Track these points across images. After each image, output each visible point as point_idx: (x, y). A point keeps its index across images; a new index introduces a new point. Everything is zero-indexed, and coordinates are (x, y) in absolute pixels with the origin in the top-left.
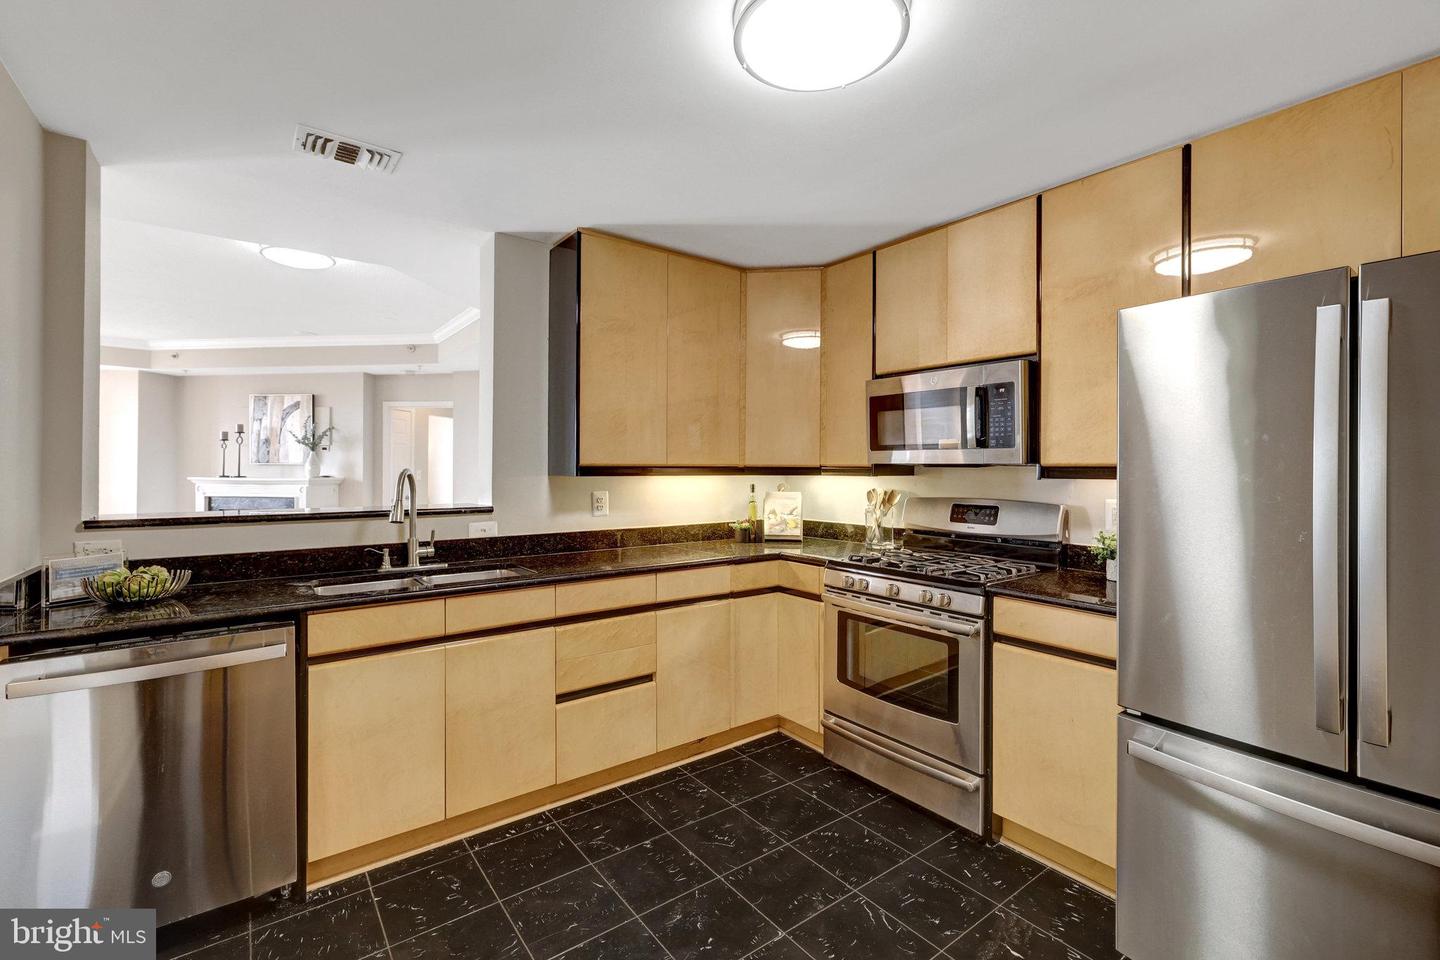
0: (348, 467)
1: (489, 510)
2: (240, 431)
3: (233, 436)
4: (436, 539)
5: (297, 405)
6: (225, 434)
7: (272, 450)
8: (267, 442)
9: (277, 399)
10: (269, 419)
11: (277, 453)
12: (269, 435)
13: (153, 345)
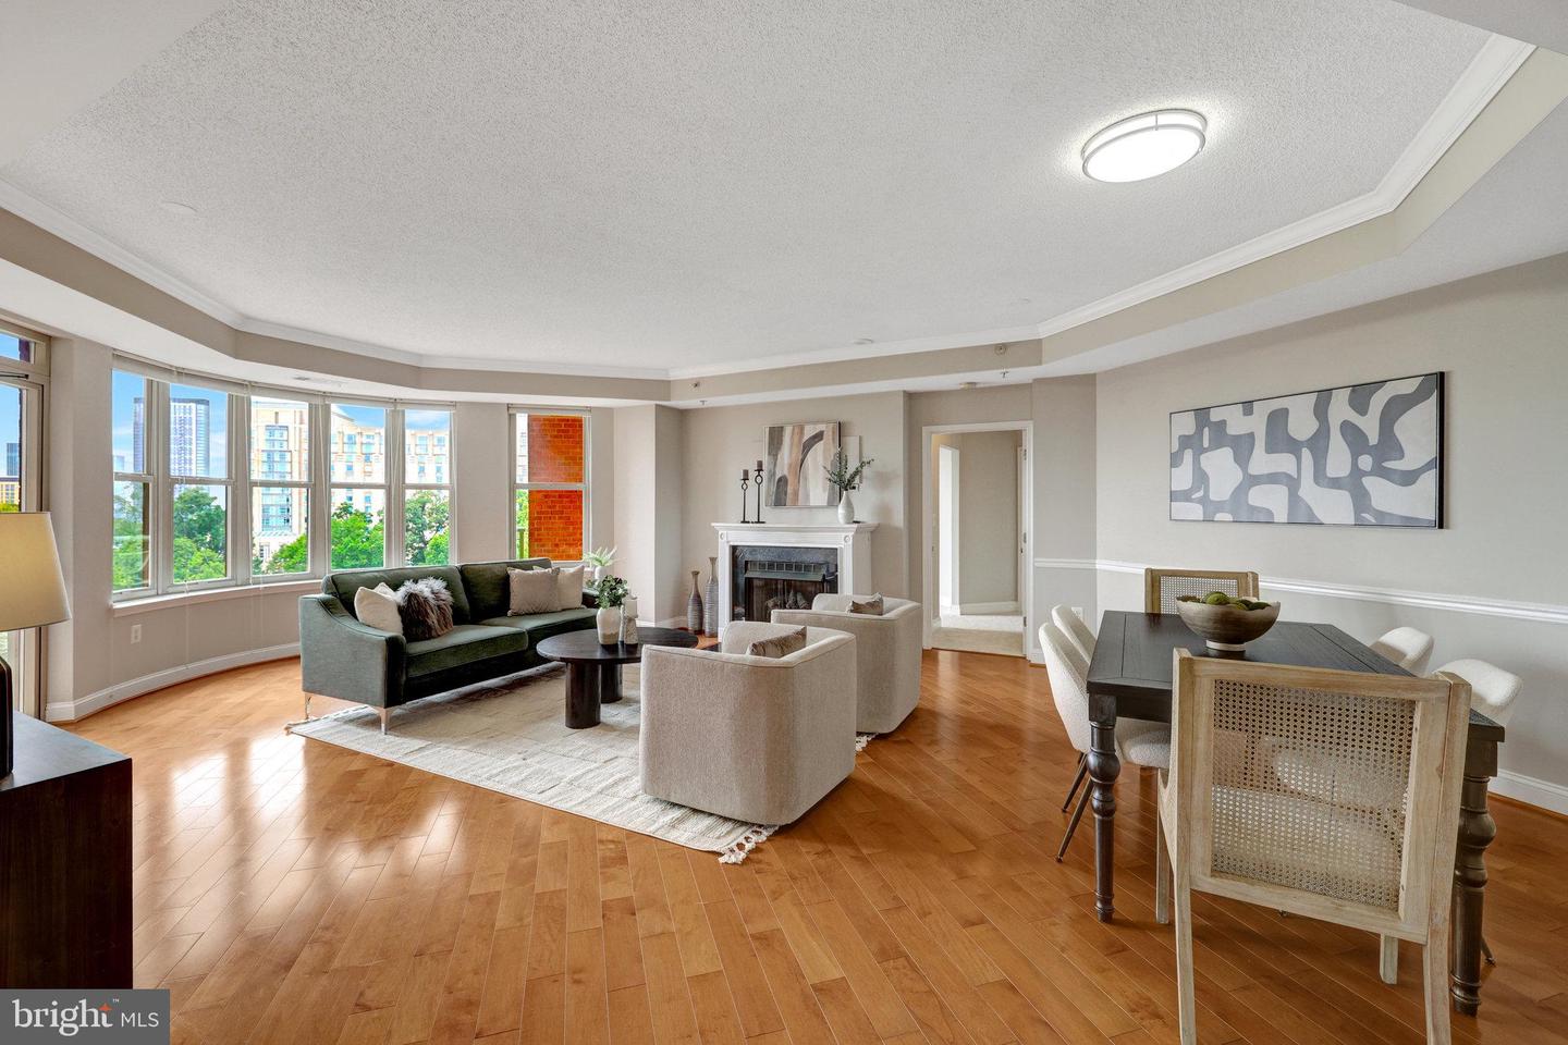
0: (884, 510)
2: (760, 470)
3: (752, 474)
5: (818, 437)
6: (746, 473)
7: (790, 489)
8: (783, 481)
9: (796, 430)
10: (787, 454)
11: (796, 494)
12: (786, 472)
13: (674, 375)
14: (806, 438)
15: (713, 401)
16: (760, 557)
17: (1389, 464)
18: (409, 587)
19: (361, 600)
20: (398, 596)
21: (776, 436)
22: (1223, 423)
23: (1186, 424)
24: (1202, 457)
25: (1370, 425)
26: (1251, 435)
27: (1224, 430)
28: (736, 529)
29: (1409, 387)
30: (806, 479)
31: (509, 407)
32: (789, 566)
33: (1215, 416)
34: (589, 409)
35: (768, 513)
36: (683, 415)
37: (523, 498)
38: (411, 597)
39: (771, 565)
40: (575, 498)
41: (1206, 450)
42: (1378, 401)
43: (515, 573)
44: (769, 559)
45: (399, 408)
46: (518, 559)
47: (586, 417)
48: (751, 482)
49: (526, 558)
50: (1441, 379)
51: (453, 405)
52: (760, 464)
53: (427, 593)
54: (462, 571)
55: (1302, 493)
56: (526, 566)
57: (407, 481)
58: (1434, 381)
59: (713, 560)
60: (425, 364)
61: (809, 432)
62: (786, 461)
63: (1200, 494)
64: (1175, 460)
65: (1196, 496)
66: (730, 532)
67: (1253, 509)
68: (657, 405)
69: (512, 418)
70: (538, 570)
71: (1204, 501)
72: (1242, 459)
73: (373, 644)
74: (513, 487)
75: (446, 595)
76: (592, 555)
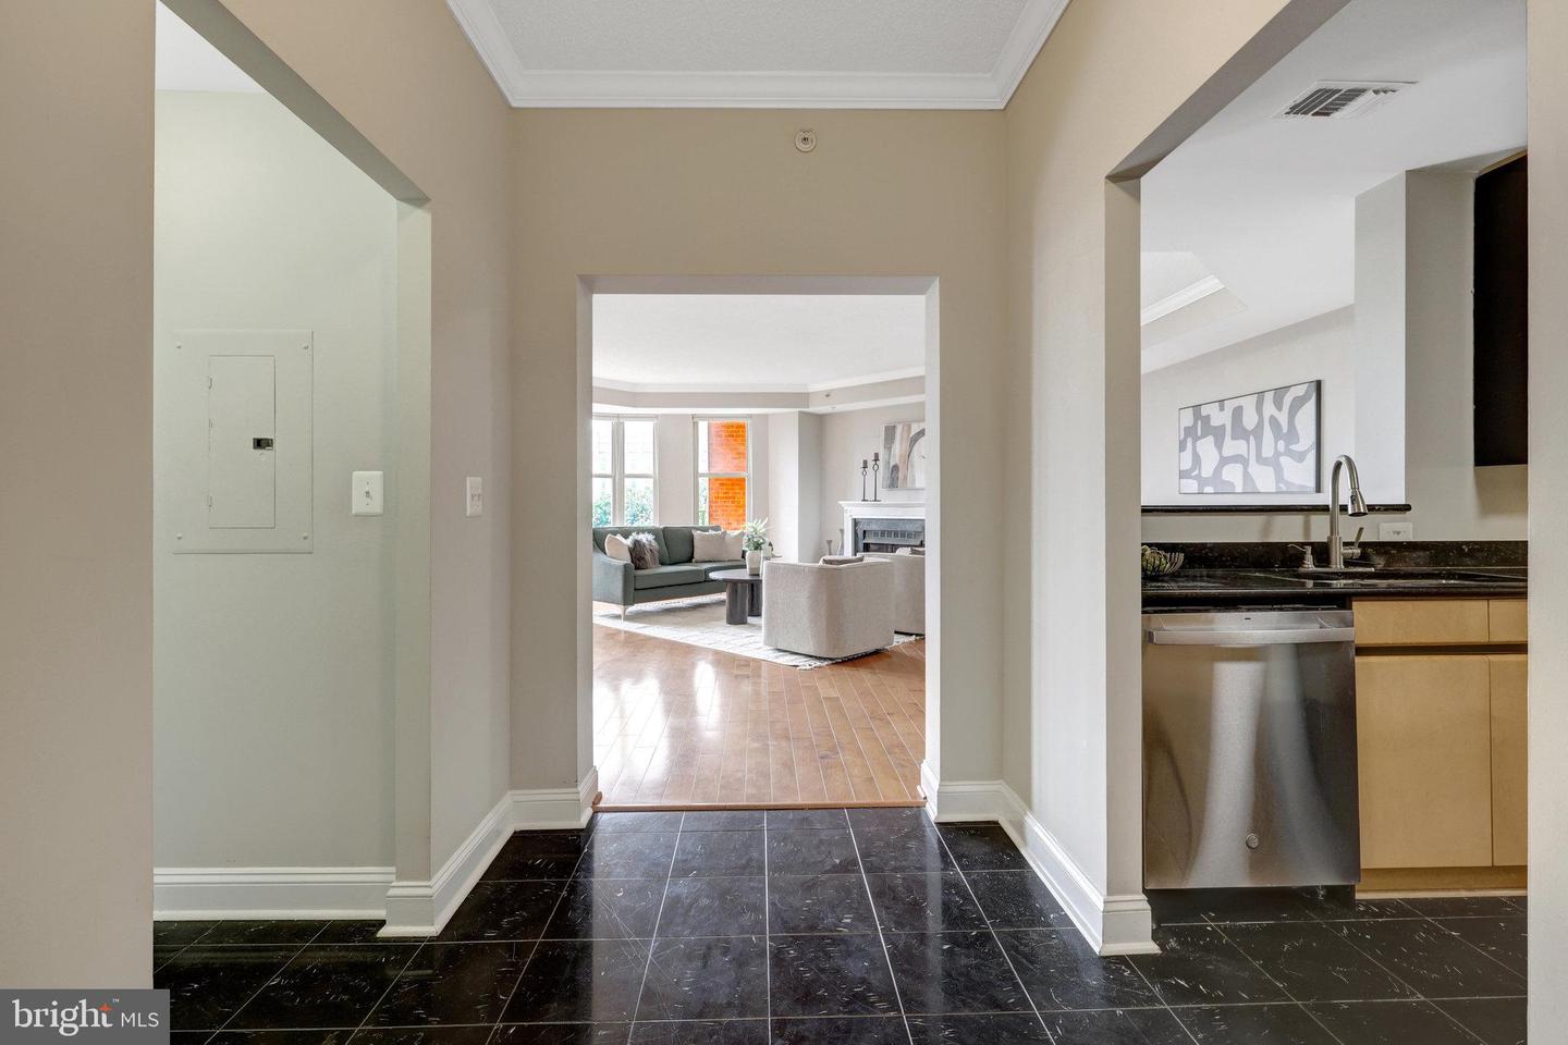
1: (1406, 508)
2: (876, 459)
3: (871, 464)
4: (1362, 540)
5: (922, 433)
6: (865, 462)
7: (900, 475)
8: (896, 468)
9: (906, 428)
10: (898, 448)
11: (905, 478)
12: (898, 462)
13: (812, 388)
14: (912, 434)
15: (840, 408)
16: (874, 527)
17: (1293, 447)
18: (634, 536)
19: (608, 543)
20: (629, 542)
21: (890, 432)
22: (1208, 417)
23: (1187, 419)
24: (1198, 443)
25: (1283, 418)
26: (1224, 426)
27: (1209, 422)
28: (858, 505)
29: (1300, 391)
30: (912, 466)
31: (693, 416)
32: (896, 534)
33: (1205, 411)
34: (750, 416)
35: (883, 493)
36: (821, 419)
37: (704, 483)
38: (636, 543)
39: (883, 533)
40: (740, 483)
41: (1199, 438)
42: (1288, 400)
43: (696, 534)
44: (882, 528)
45: (621, 420)
46: (701, 525)
47: (748, 422)
48: (870, 470)
49: (707, 524)
50: (1319, 384)
51: (656, 416)
52: (877, 455)
53: (644, 541)
54: (665, 530)
55: (1250, 470)
56: (705, 529)
57: (627, 472)
58: (1314, 386)
59: (842, 531)
60: (638, 390)
61: (915, 429)
62: (897, 451)
63: (1196, 472)
64: (1182, 447)
65: (1195, 473)
66: (854, 509)
67: (1224, 482)
68: (800, 412)
69: (695, 425)
70: (711, 532)
71: (1198, 478)
72: (1219, 445)
73: (616, 568)
74: (696, 475)
75: (654, 544)
76: (750, 524)
